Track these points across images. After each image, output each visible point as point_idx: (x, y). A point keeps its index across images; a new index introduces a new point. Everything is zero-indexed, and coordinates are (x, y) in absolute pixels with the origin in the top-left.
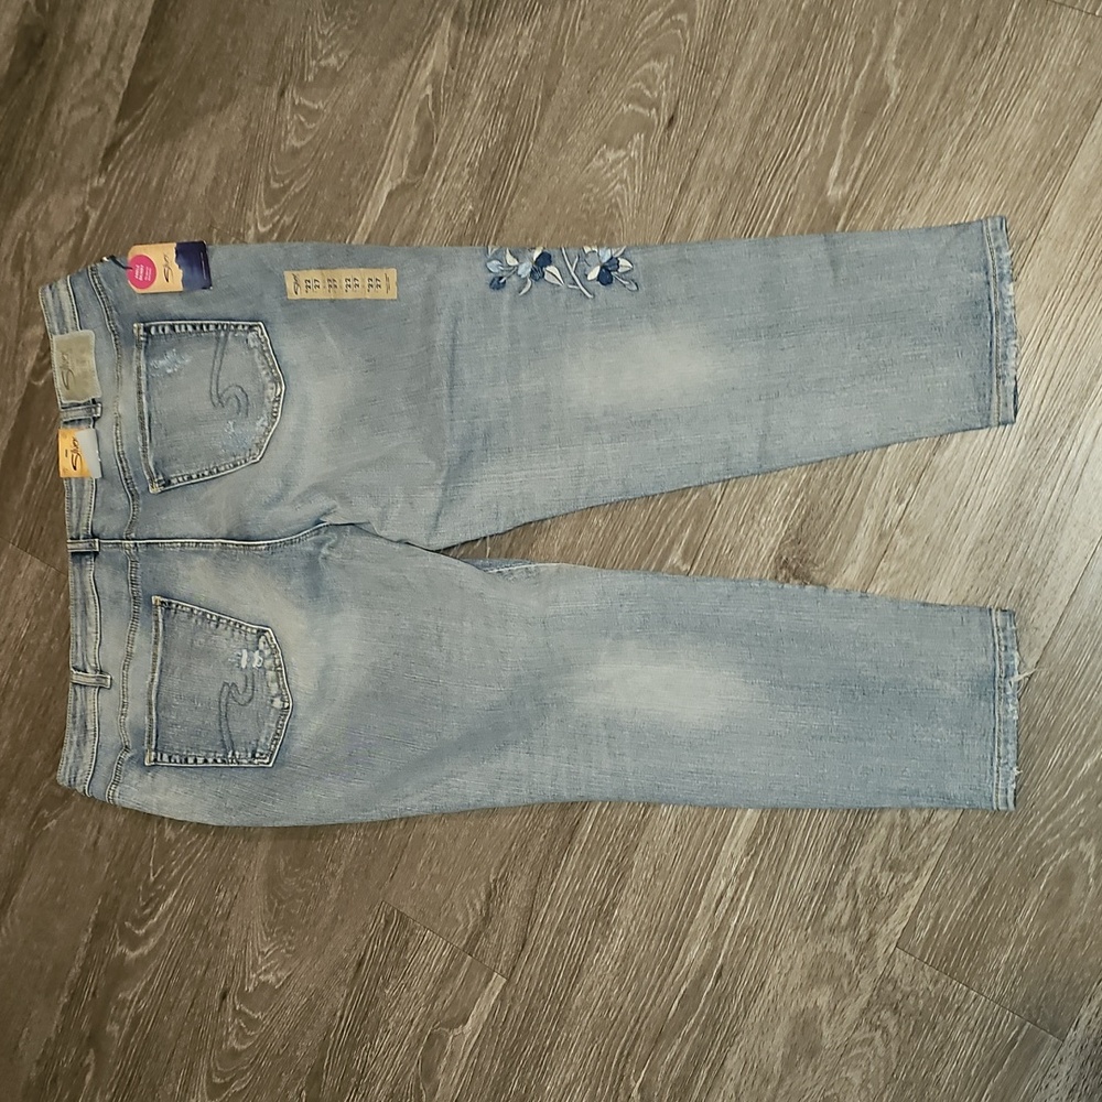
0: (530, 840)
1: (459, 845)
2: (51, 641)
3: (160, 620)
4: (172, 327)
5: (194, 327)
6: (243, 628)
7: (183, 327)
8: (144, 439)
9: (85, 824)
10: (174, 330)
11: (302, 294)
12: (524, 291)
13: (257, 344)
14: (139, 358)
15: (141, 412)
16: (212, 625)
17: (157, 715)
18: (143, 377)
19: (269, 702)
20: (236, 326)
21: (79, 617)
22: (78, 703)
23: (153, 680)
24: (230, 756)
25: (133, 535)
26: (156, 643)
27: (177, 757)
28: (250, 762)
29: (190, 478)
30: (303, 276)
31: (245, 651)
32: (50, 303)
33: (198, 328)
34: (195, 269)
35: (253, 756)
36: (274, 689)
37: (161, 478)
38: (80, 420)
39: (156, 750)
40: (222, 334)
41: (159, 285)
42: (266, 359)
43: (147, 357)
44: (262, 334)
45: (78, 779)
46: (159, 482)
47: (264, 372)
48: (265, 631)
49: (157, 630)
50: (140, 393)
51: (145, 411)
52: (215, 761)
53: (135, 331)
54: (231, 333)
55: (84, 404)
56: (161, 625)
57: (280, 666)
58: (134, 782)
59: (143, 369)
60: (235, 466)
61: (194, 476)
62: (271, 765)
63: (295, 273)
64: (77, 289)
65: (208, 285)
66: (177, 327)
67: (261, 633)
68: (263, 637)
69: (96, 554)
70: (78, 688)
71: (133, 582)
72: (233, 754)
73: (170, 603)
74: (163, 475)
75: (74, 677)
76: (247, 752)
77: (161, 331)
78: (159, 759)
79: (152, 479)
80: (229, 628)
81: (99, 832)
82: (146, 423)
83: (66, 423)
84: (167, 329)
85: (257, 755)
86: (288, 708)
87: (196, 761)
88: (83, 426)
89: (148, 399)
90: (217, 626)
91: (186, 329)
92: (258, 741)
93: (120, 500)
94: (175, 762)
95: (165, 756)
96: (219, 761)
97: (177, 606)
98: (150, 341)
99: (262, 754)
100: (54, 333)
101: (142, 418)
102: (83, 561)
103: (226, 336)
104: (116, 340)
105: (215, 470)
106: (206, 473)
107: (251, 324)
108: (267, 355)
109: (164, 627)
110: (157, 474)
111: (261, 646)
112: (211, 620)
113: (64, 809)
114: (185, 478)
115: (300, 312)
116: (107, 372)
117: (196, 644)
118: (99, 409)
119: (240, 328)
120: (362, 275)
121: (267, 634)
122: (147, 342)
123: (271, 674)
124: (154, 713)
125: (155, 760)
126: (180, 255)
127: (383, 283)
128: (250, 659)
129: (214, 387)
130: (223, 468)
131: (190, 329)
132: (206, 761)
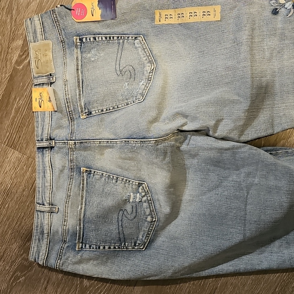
0: (286, 286)
1: (246, 288)
2: (24, 190)
3: (85, 179)
4: (95, 38)
5: (106, 38)
6: (131, 182)
7: (100, 38)
8: (80, 92)
9: (40, 279)
10: (95, 39)
11: (163, 22)
12: (289, 15)
13: (140, 45)
14: (77, 53)
15: (78, 79)
16: (114, 181)
17: (83, 226)
18: (80, 62)
19: (144, 218)
20: (128, 37)
21: (41, 179)
22: (39, 220)
23: (81, 208)
24: (122, 245)
25: (74, 138)
26: (83, 190)
27: (94, 246)
28: (133, 248)
29: (102, 111)
30: (164, 12)
31: (132, 194)
32: (30, 27)
33: (108, 38)
34: (108, 9)
35: (135, 245)
36: (148, 212)
37: (87, 111)
38: (43, 84)
39: (82, 243)
40: (121, 41)
41: (88, 17)
42: (145, 52)
43: (82, 52)
44: (142, 40)
45: (40, 258)
46: (85, 113)
47: (145, 59)
48: (142, 184)
49: (83, 184)
50: (78, 70)
51: (80, 78)
52: (115, 248)
53: (75, 40)
54: (126, 41)
55: (46, 76)
56: (85, 181)
57: (150, 200)
58: (70, 259)
59: (80, 58)
60: (127, 104)
61: (105, 110)
62: (144, 249)
63: (160, 11)
64: (44, 20)
65: (114, 18)
66: (97, 38)
67: (140, 185)
68: (141, 187)
69: (52, 148)
70: (39, 213)
71: (71, 161)
72: (125, 244)
73: (90, 171)
74: (88, 109)
75: (38, 208)
76: (132, 243)
77: (88, 40)
78: (84, 247)
79: (82, 112)
80: (123, 182)
81: (48, 282)
82: (81, 84)
83: (36, 85)
84: (92, 39)
85: (137, 244)
86: (155, 221)
87: (104, 248)
88: (45, 86)
89: (82, 73)
90: (117, 181)
91: (102, 39)
92: (138, 237)
93: (65, 122)
94: (93, 248)
95: (87, 246)
96: (117, 247)
97: (95, 172)
98: (83, 45)
99: (139, 244)
100: (31, 42)
101: (79, 82)
102: (44, 152)
103: (123, 42)
104: (63, 45)
105: (116, 107)
106: (111, 108)
107: (135, 36)
108: (146, 50)
109: (87, 182)
110: (85, 109)
111: (140, 190)
112: (113, 179)
113: (29, 271)
114: (100, 111)
115: (162, 30)
116: (59, 61)
117: (106, 190)
118: (54, 78)
119: (130, 38)
120: (199, 10)
121: (144, 185)
122: (81, 45)
123: (145, 205)
124: (82, 225)
125: (82, 248)
126: (100, 3)
127: (212, 13)
128: (135, 197)
129: (118, 66)
130: (120, 106)
131: (104, 39)
132: (110, 248)
